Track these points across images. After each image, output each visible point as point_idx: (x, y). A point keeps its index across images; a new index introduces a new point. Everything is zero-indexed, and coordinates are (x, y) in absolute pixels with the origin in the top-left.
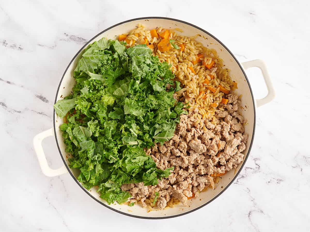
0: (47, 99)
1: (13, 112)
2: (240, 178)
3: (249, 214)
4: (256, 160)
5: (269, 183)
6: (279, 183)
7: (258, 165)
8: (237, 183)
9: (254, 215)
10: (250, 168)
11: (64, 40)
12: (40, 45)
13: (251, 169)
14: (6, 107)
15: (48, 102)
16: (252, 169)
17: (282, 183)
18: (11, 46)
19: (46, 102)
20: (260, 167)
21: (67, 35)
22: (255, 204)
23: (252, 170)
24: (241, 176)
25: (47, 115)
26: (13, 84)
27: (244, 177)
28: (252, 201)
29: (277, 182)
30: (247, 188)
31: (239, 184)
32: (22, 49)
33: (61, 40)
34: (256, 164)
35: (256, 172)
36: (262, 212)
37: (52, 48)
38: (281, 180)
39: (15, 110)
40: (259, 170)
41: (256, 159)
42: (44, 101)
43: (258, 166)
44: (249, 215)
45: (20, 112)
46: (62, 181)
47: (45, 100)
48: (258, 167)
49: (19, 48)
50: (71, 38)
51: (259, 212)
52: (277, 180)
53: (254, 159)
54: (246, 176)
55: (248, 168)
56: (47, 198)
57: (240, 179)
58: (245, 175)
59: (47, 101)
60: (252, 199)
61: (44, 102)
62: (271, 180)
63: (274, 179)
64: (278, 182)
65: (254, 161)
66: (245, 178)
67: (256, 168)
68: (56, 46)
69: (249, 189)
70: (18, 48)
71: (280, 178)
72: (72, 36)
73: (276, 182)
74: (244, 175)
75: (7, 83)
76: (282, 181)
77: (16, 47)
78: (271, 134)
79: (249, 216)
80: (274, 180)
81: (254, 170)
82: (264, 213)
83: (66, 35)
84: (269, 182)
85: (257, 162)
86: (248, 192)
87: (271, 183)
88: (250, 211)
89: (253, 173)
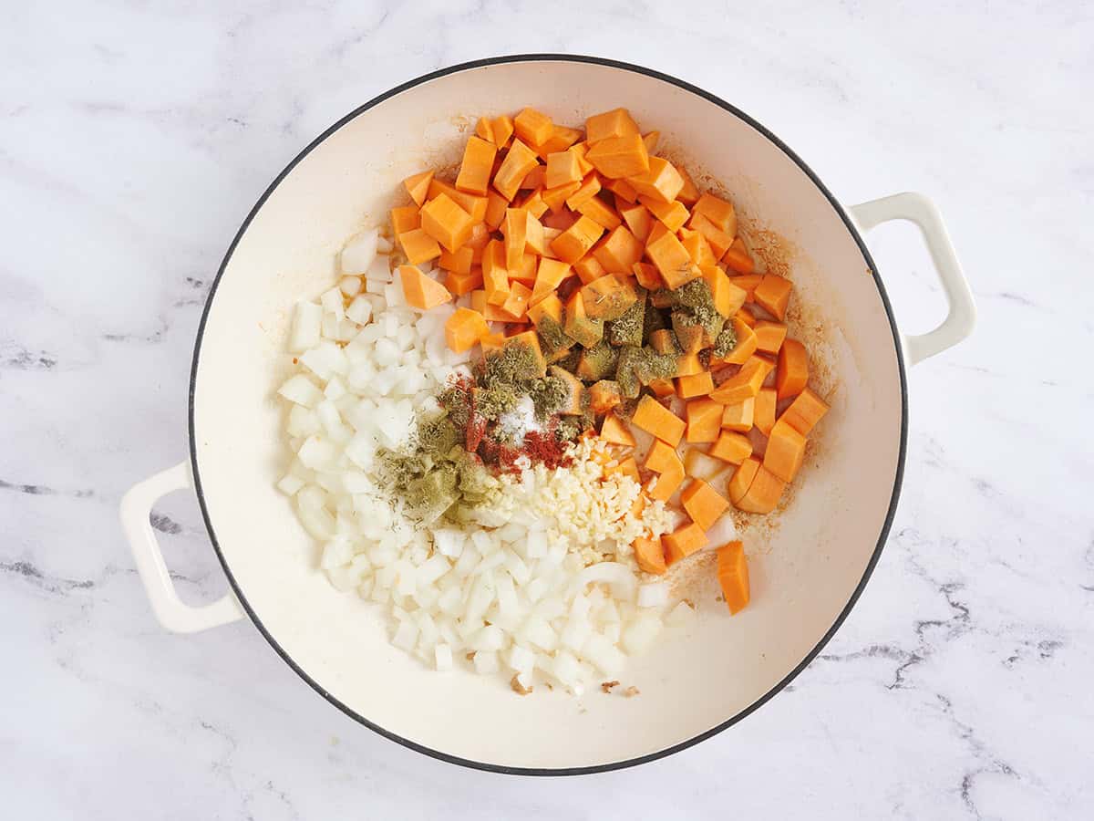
0: (173, 520)
1: (67, 589)
2: (905, 666)
3: (965, 786)
4: (949, 589)
5: (1013, 664)
6: (1048, 656)
7: (960, 605)
8: (900, 683)
9: (980, 787)
10: (935, 623)
11: (192, 302)
12: (110, 337)
13: (939, 624)
14: (39, 576)
15: (180, 531)
16: (942, 626)
17: (1057, 652)
18: (15, 361)
19: (174, 533)
20: (967, 611)
21: (198, 283)
22: (978, 747)
23: (943, 630)
24: (908, 658)
25: (184, 578)
26: (48, 490)
27: (918, 658)
28: (965, 737)
29: (1042, 655)
30: (939, 696)
31: (905, 688)
32: (53, 363)
33: (180, 304)
34: (953, 605)
35: (957, 632)
36: (1008, 770)
37: (157, 337)
38: (1052, 645)
39: (70, 582)
40: (967, 623)
41: (949, 586)
42: (164, 530)
43: (962, 608)
44: (966, 789)
45: (89, 585)
46: (283, 797)
47: (167, 525)
48: (963, 612)
49: (42, 360)
51: (997, 771)
52: (1040, 645)
53: (941, 590)
54: (926, 653)
55: (928, 623)
57: (906, 669)
58: (922, 651)
59: (175, 529)
60: (964, 733)
61: (165, 533)
62: (1017, 651)
63: (1027, 643)
64: (1046, 654)
65: (943, 594)
66: (921, 662)
67: (956, 618)
68: (166, 328)
69: (947, 697)
70: (39, 362)
71: (1050, 639)
73: (1037, 653)
74: (916, 653)
75: (27, 491)
76: (1056, 646)
77: (29, 359)
78: (983, 486)
79: (965, 793)
80: (1029, 647)
81: (949, 626)
82: (1016, 773)
83: (194, 283)
84: (1012, 659)
85: (954, 599)
86: (945, 711)
87: (1018, 660)
88: (964, 774)
89: (948, 640)
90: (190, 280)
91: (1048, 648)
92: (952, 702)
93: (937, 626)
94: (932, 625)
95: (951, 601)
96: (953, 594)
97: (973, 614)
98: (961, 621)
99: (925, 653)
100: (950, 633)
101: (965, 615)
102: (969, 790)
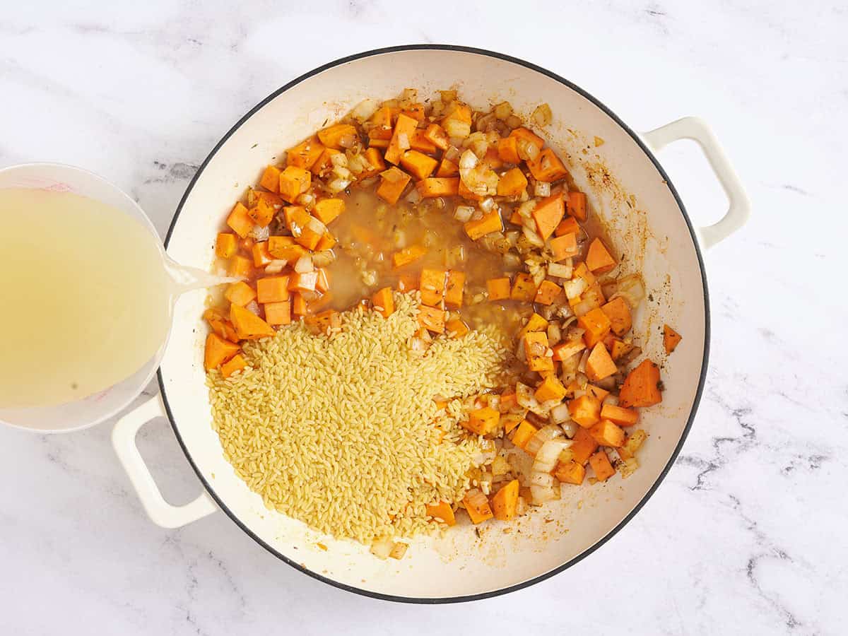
2: (705, 472)
3: (750, 567)
4: (740, 414)
5: (789, 473)
6: (816, 467)
7: (749, 426)
8: (700, 485)
9: (762, 569)
10: (728, 439)
11: (157, 180)
13: (732, 440)
16: (734, 442)
17: (824, 464)
20: (753, 430)
21: (163, 166)
22: (761, 537)
23: (734, 445)
24: (707, 466)
27: (715, 466)
28: (751, 528)
29: (812, 466)
30: (731, 497)
31: (705, 489)
33: (148, 182)
34: (743, 425)
35: (746, 447)
36: (784, 555)
38: (820, 458)
40: (753, 440)
41: (740, 411)
43: (750, 428)
44: (750, 570)
46: (220, 564)
48: (751, 432)
50: (173, 172)
51: (776, 556)
52: (811, 459)
53: (734, 414)
55: (723, 439)
56: (188, 618)
57: (706, 474)
58: (718, 461)
60: (750, 525)
62: (792, 463)
63: (800, 457)
64: (814, 465)
65: (735, 417)
66: (717, 469)
67: (745, 436)
69: (736, 498)
71: (819, 454)
72: (176, 165)
73: (807, 464)
74: (713, 463)
76: (823, 460)
78: (767, 334)
79: (750, 573)
80: (802, 460)
81: (740, 442)
82: (790, 558)
83: (159, 166)
84: (788, 469)
85: (744, 420)
86: (735, 508)
87: (793, 470)
88: (750, 558)
89: (738, 453)
90: (156, 163)
91: (817, 460)
92: (740, 501)
93: (730, 442)
94: (726, 441)
95: (741, 422)
96: (742, 417)
97: (758, 433)
98: (749, 438)
99: (720, 463)
100: (739, 447)
101: (752, 433)
102: (753, 570)
